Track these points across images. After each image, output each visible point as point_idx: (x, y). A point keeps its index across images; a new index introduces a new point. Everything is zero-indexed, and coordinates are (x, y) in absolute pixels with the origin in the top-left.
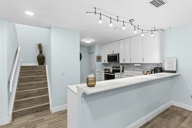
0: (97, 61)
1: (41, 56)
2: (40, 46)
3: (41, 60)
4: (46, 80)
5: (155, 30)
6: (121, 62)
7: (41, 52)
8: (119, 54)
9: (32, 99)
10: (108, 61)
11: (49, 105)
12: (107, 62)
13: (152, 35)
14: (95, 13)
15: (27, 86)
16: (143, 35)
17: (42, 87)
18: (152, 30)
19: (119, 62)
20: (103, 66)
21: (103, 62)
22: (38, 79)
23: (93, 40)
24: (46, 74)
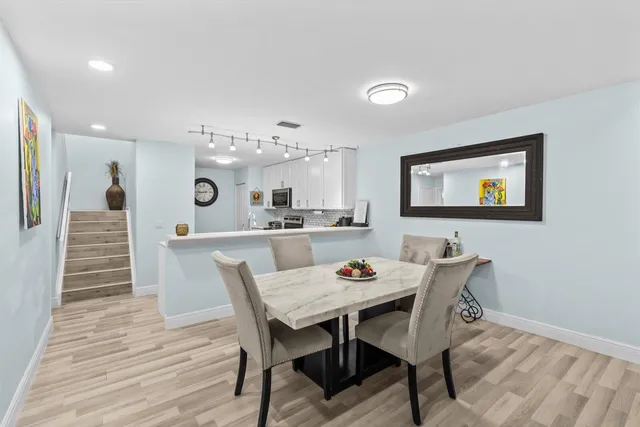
0: (253, 204)
1: (116, 189)
2: (114, 168)
3: (116, 200)
4: (127, 240)
5: (331, 151)
6: (294, 207)
7: (116, 181)
8: (290, 189)
9: (97, 274)
10: (274, 204)
11: (130, 286)
12: (271, 207)
13: (326, 160)
14: (203, 133)
15: (85, 251)
16: (307, 159)
17: (116, 253)
18: (326, 151)
19: (290, 206)
20: (266, 214)
21: (265, 206)
22: (108, 240)
23: (235, 159)
24: (126, 229)
